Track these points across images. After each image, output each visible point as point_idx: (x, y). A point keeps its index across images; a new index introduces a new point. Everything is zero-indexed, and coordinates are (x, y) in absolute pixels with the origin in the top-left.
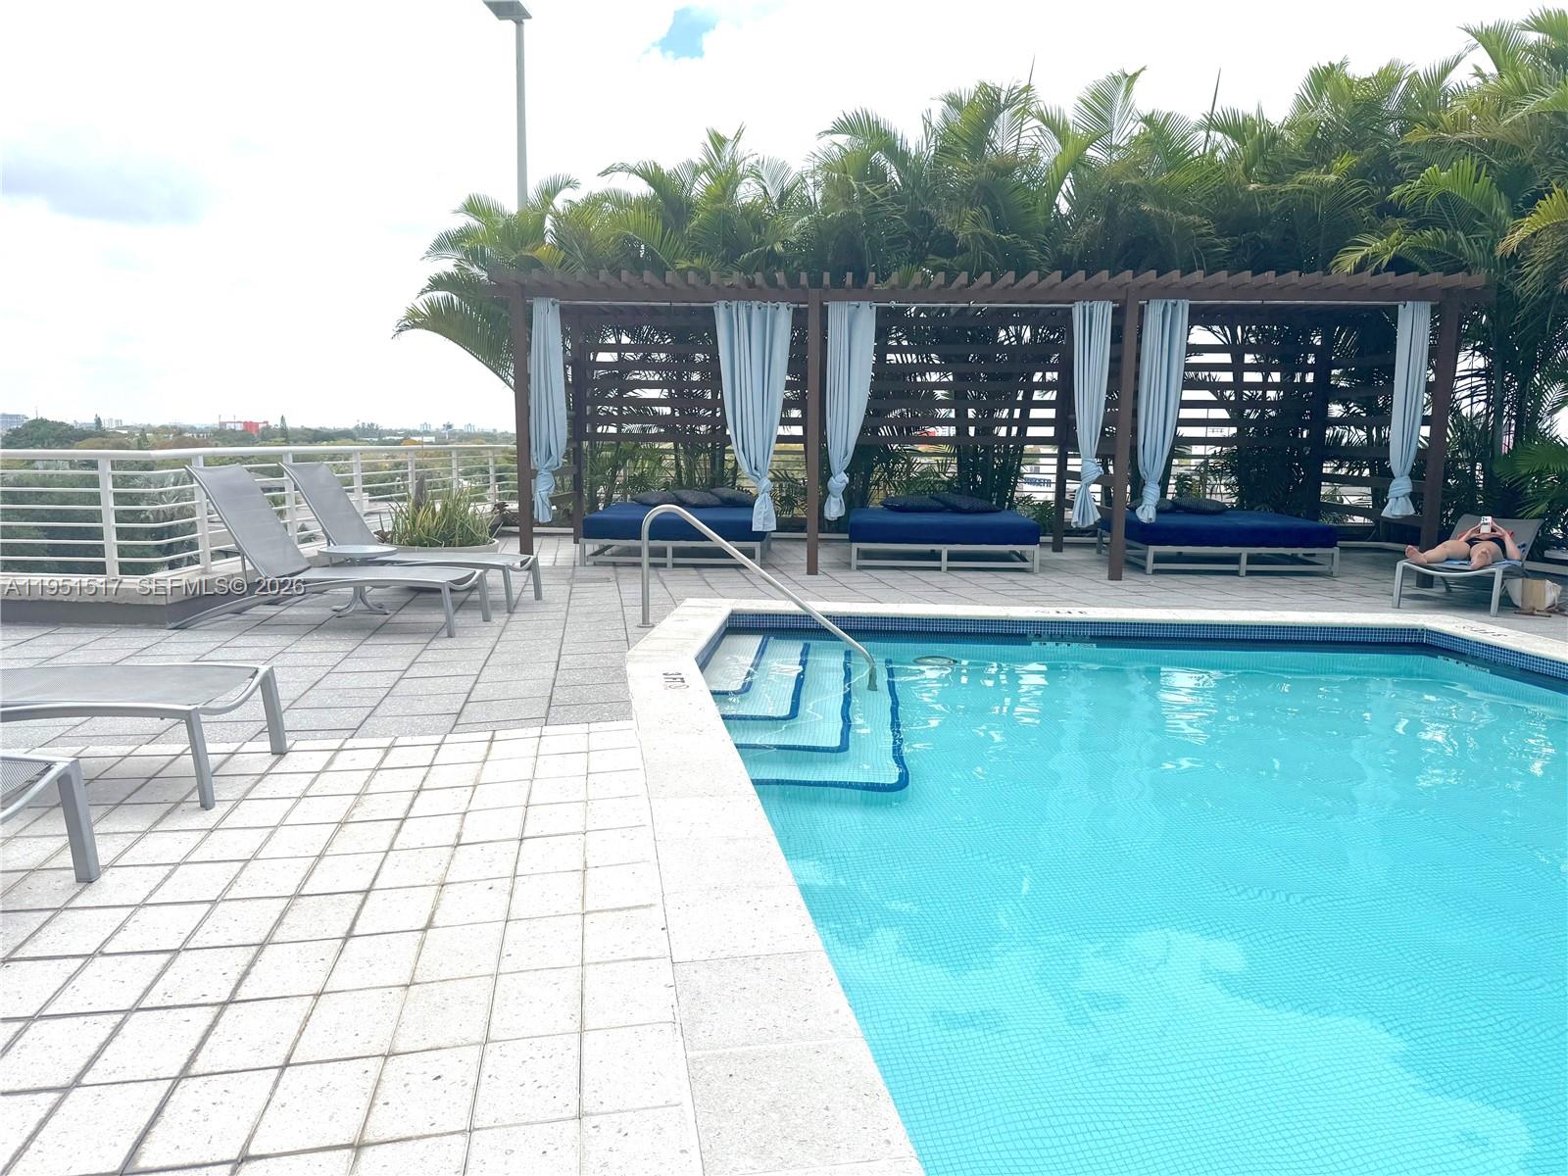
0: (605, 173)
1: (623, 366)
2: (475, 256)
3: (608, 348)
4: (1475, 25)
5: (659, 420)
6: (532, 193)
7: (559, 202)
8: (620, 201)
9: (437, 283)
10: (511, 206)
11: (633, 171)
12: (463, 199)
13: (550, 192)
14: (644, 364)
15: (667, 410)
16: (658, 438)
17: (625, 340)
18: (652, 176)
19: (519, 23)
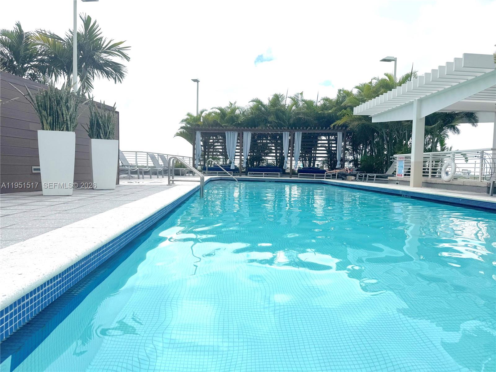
0: (212, 109)
1: (214, 142)
2: (188, 123)
3: (211, 139)
4: (358, 85)
5: (220, 152)
6: (199, 113)
7: (203, 114)
8: (215, 113)
9: (182, 128)
10: (195, 115)
11: (217, 108)
12: (187, 113)
13: (202, 112)
14: (218, 142)
15: (221, 150)
16: (219, 155)
17: (214, 138)
18: (220, 109)
19: (198, 82)
